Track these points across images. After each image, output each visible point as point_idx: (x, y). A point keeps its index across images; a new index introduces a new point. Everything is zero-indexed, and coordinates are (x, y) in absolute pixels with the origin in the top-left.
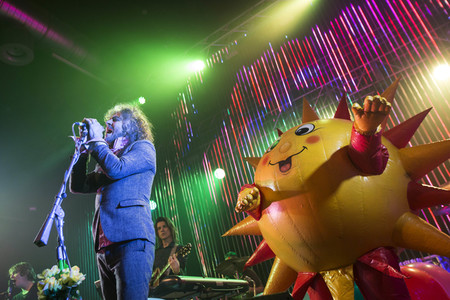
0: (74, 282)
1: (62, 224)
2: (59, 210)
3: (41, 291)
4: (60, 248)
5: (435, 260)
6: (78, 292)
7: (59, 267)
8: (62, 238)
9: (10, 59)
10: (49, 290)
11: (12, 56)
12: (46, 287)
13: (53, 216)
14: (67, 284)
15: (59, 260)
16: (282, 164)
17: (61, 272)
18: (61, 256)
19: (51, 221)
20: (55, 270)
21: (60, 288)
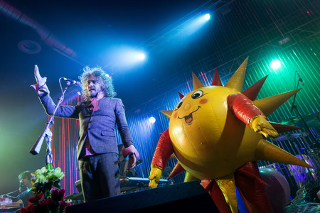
0: (56, 178)
1: (50, 141)
2: (48, 132)
3: (33, 184)
4: (48, 156)
5: (273, 167)
6: (59, 184)
7: (47, 168)
8: (50, 150)
9: (26, 50)
10: (39, 183)
11: (27, 48)
12: (37, 181)
13: (44, 135)
14: (52, 179)
15: (47, 164)
16: (186, 118)
17: (48, 171)
18: (49, 161)
19: (42, 139)
20: (44, 170)
21: (47, 181)
